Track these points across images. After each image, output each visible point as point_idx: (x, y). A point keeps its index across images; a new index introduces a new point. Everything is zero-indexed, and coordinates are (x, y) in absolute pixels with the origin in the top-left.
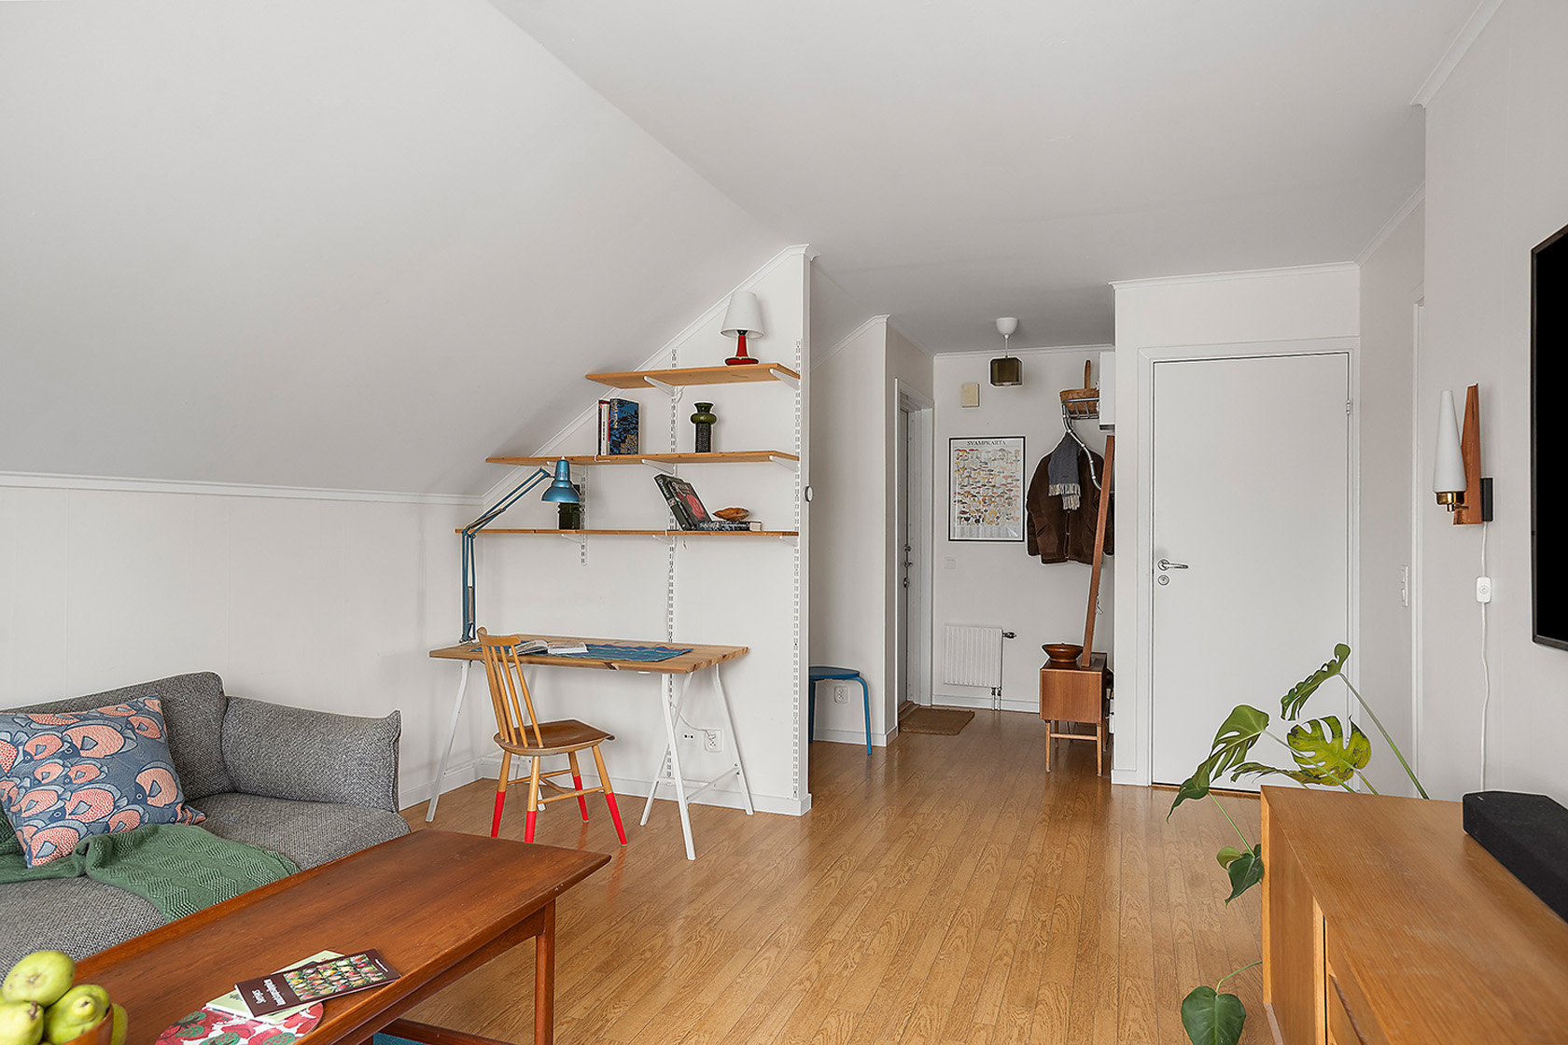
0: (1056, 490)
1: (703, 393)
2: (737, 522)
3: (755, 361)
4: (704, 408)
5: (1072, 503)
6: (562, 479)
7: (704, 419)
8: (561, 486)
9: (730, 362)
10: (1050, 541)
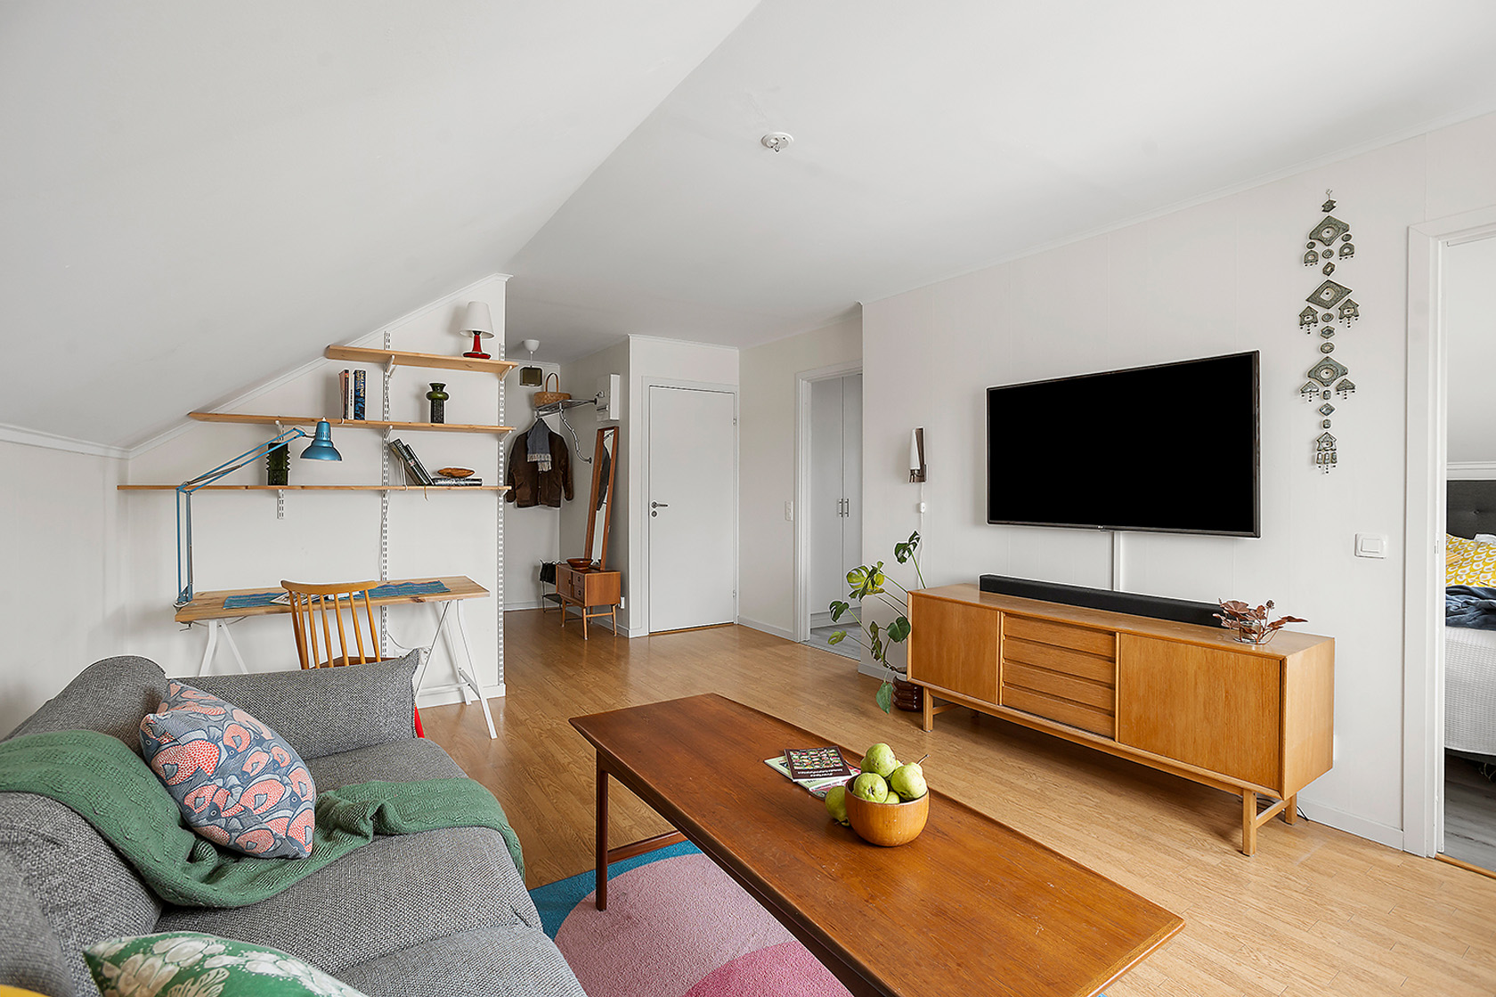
0: (532, 458)
1: (438, 375)
2: (457, 476)
3: (487, 357)
4: (438, 387)
5: (546, 467)
6: (325, 439)
7: (437, 397)
8: (325, 445)
9: (466, 355)
10: (526, 492)
